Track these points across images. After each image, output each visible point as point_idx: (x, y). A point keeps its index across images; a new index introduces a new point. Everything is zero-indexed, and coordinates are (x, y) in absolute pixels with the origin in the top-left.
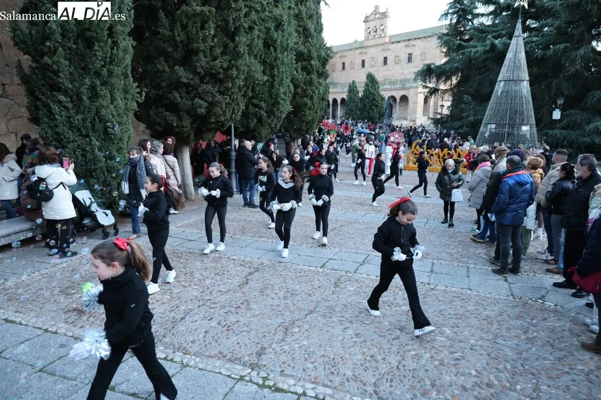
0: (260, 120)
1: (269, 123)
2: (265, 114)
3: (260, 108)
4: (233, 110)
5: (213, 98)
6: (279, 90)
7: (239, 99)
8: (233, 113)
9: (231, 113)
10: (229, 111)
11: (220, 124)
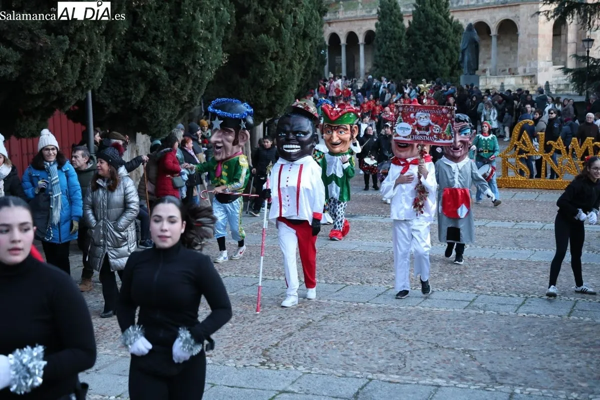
0: (154, 86)
1: (175, 93)
2: (164, 73)
3: (153, 60)
4: (83, 66)
5: (32, 40)
6: (194, 18)
7: (95, 42)
8: (82, 72)
9: (77, 73)
10: (72, 68)
11: (55, 98)
